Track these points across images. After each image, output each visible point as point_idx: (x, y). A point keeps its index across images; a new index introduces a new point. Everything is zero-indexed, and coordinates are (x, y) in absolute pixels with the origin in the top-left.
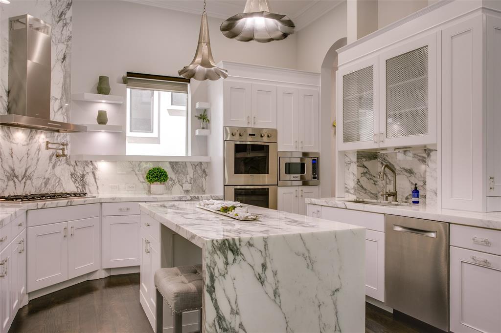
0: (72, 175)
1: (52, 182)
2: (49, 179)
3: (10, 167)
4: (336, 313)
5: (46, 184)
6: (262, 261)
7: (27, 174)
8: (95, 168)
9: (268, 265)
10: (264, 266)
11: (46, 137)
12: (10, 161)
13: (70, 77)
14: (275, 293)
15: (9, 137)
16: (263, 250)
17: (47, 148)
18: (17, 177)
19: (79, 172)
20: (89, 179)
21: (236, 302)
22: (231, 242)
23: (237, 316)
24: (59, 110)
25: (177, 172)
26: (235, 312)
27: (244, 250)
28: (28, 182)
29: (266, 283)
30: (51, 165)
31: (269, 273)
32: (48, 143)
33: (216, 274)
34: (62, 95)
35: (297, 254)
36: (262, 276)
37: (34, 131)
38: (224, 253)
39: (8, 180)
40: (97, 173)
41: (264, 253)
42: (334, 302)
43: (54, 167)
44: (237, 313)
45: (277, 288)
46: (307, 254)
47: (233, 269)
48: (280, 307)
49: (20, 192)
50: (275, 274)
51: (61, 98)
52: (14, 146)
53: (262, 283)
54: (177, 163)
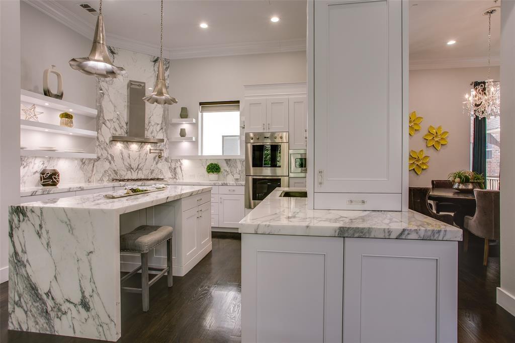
0: (169, 168)
1: (156, 171)
2: (154, 170)
3: (128, 164)
4: (91, 269)
5: (152, 173)
6: (39, 223)
7: (139, 167)
8: (181, 164)
9: (43, 226)
10: (41, 226)
11: (152, 146)
12: (128, 161)
13: (168, 110)
14: (48, 244)
15: (127, 148)
16: (40, 215)
17: (150, 153)
18: (133, 169)
19: (173, 166)
20: (178, 170)
21: (25, 246)
22: (22, 208)
23: (25, 255)
24: (160, 130)
25: (230, 166)
26: (24, 252)
27: (29, 214)
28: (140, 172)
29: (42, 237)
30: (155, 162)
31: (44, 231)
32: (150, 150)
33: (14, 226)
34: (162, 121)
35: (62, 222)
36: (40, 232)
37: (143, 143)
38: (17, 214)
39: (127, 170)
40: (183, 167)
41: (40, 217)
42: (89, 260)
43: (157, 163)
44: (25, 253)
45: (49, 242)
46: (68, 223)
47: (23, 225)
48: (51, 254)
49: (134, 177)
50: (48, 232)
51: (162, 123)
52: (130, 152)
53: (40, 237)
54: (230, 160)
